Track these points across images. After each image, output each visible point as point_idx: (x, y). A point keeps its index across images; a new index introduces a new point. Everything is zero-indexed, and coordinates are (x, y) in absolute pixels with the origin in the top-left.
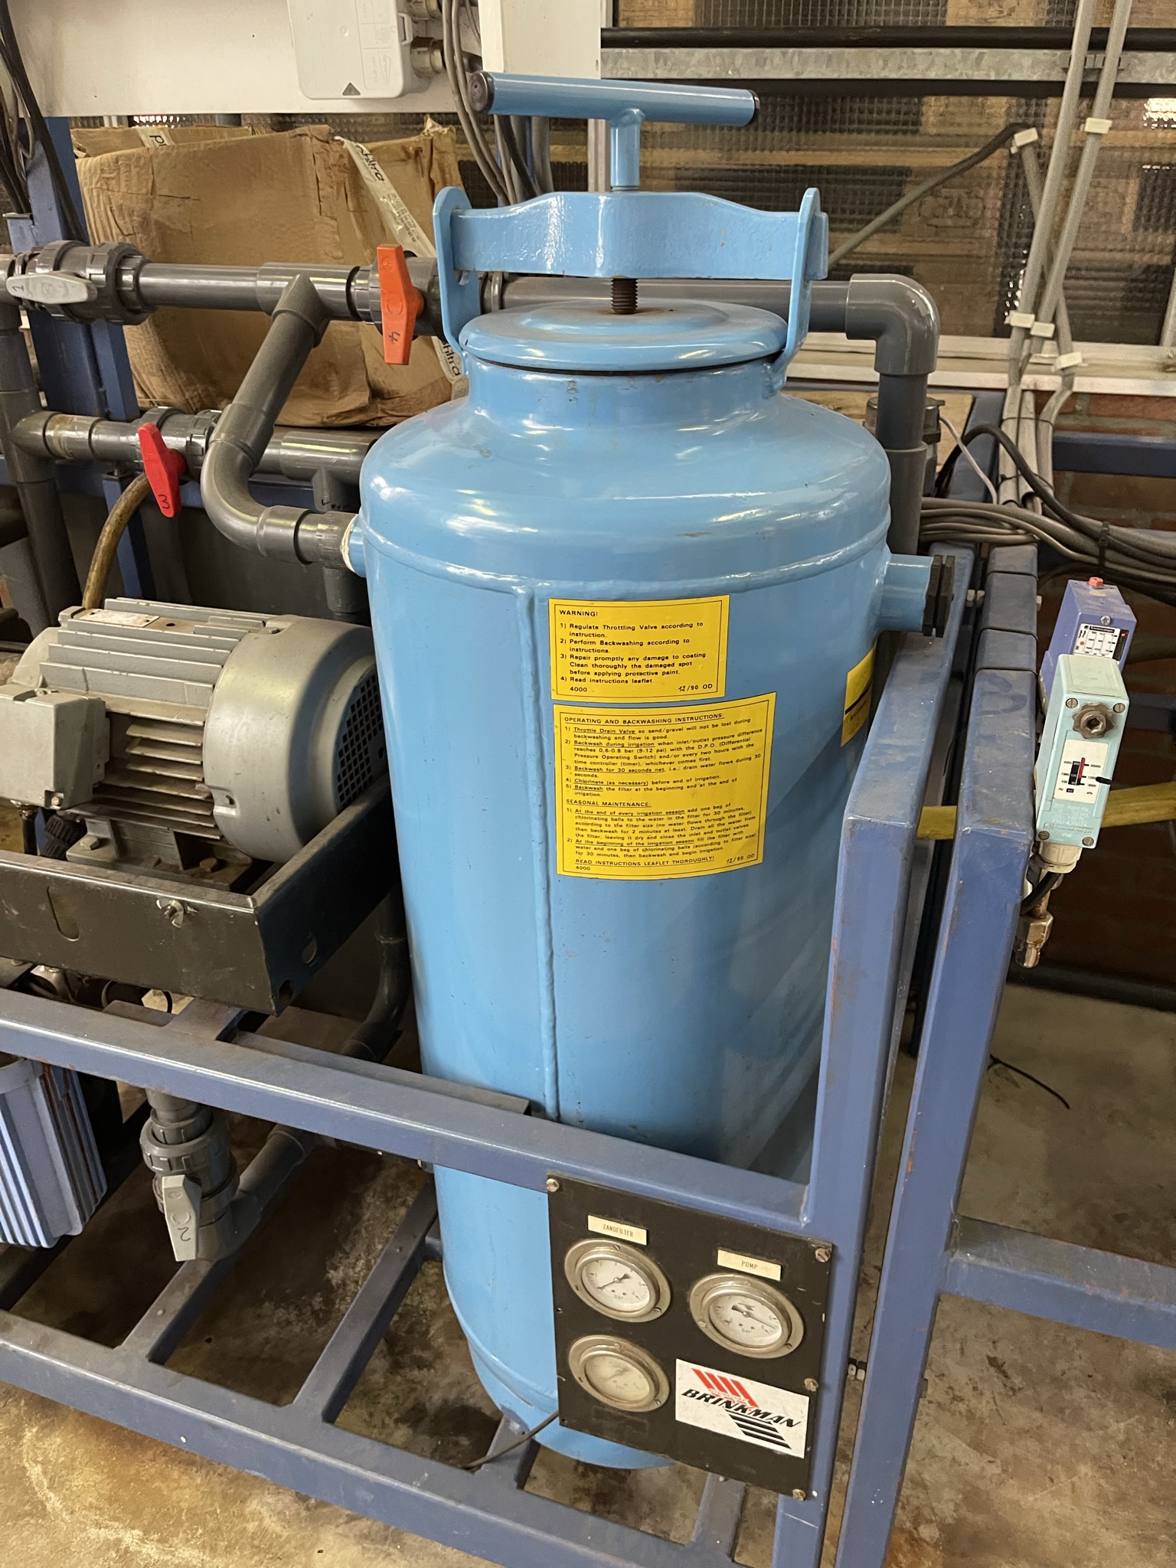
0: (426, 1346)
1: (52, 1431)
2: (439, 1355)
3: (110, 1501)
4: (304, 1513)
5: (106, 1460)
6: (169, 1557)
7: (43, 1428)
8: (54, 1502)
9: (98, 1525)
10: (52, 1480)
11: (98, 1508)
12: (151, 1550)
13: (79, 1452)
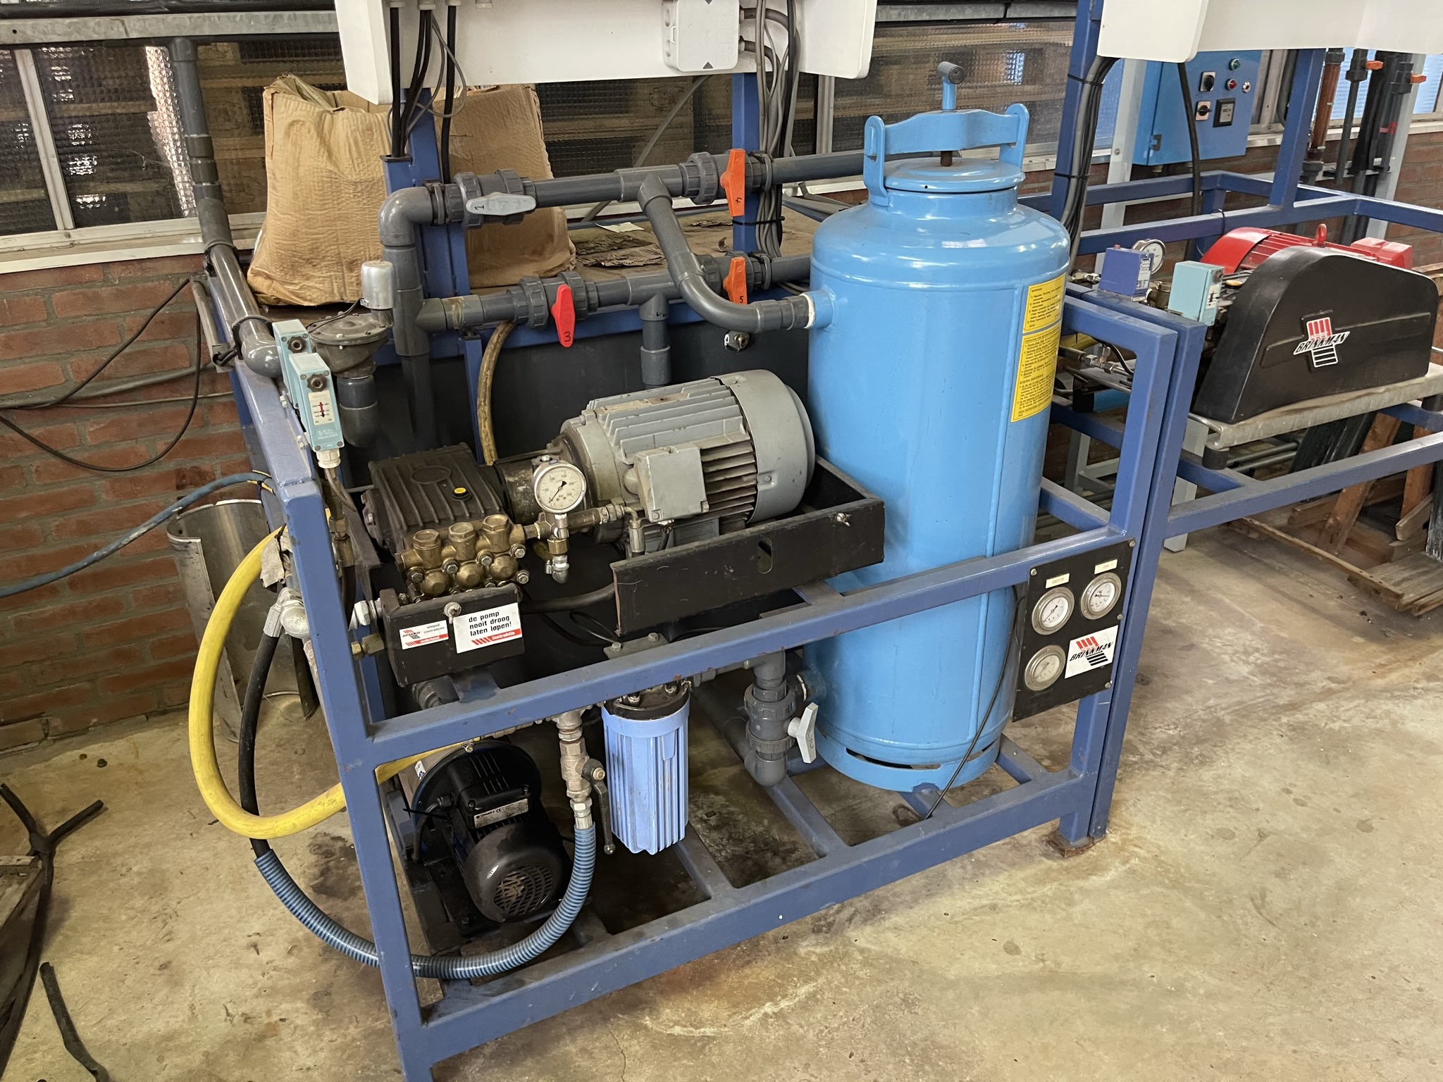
0: (784, 844)
1: (658, 1011)
2: (794, 843)
3: (734, 1006)
4: (828, 935)
5: (706, 995)
6: (797, 999)
7: (650, 1014)
8: (709, 1031)
9: (747, 1018)
10: (692, 1025)
11: (735, 1013)
12: (784, 1004)
13: (687, 1005)
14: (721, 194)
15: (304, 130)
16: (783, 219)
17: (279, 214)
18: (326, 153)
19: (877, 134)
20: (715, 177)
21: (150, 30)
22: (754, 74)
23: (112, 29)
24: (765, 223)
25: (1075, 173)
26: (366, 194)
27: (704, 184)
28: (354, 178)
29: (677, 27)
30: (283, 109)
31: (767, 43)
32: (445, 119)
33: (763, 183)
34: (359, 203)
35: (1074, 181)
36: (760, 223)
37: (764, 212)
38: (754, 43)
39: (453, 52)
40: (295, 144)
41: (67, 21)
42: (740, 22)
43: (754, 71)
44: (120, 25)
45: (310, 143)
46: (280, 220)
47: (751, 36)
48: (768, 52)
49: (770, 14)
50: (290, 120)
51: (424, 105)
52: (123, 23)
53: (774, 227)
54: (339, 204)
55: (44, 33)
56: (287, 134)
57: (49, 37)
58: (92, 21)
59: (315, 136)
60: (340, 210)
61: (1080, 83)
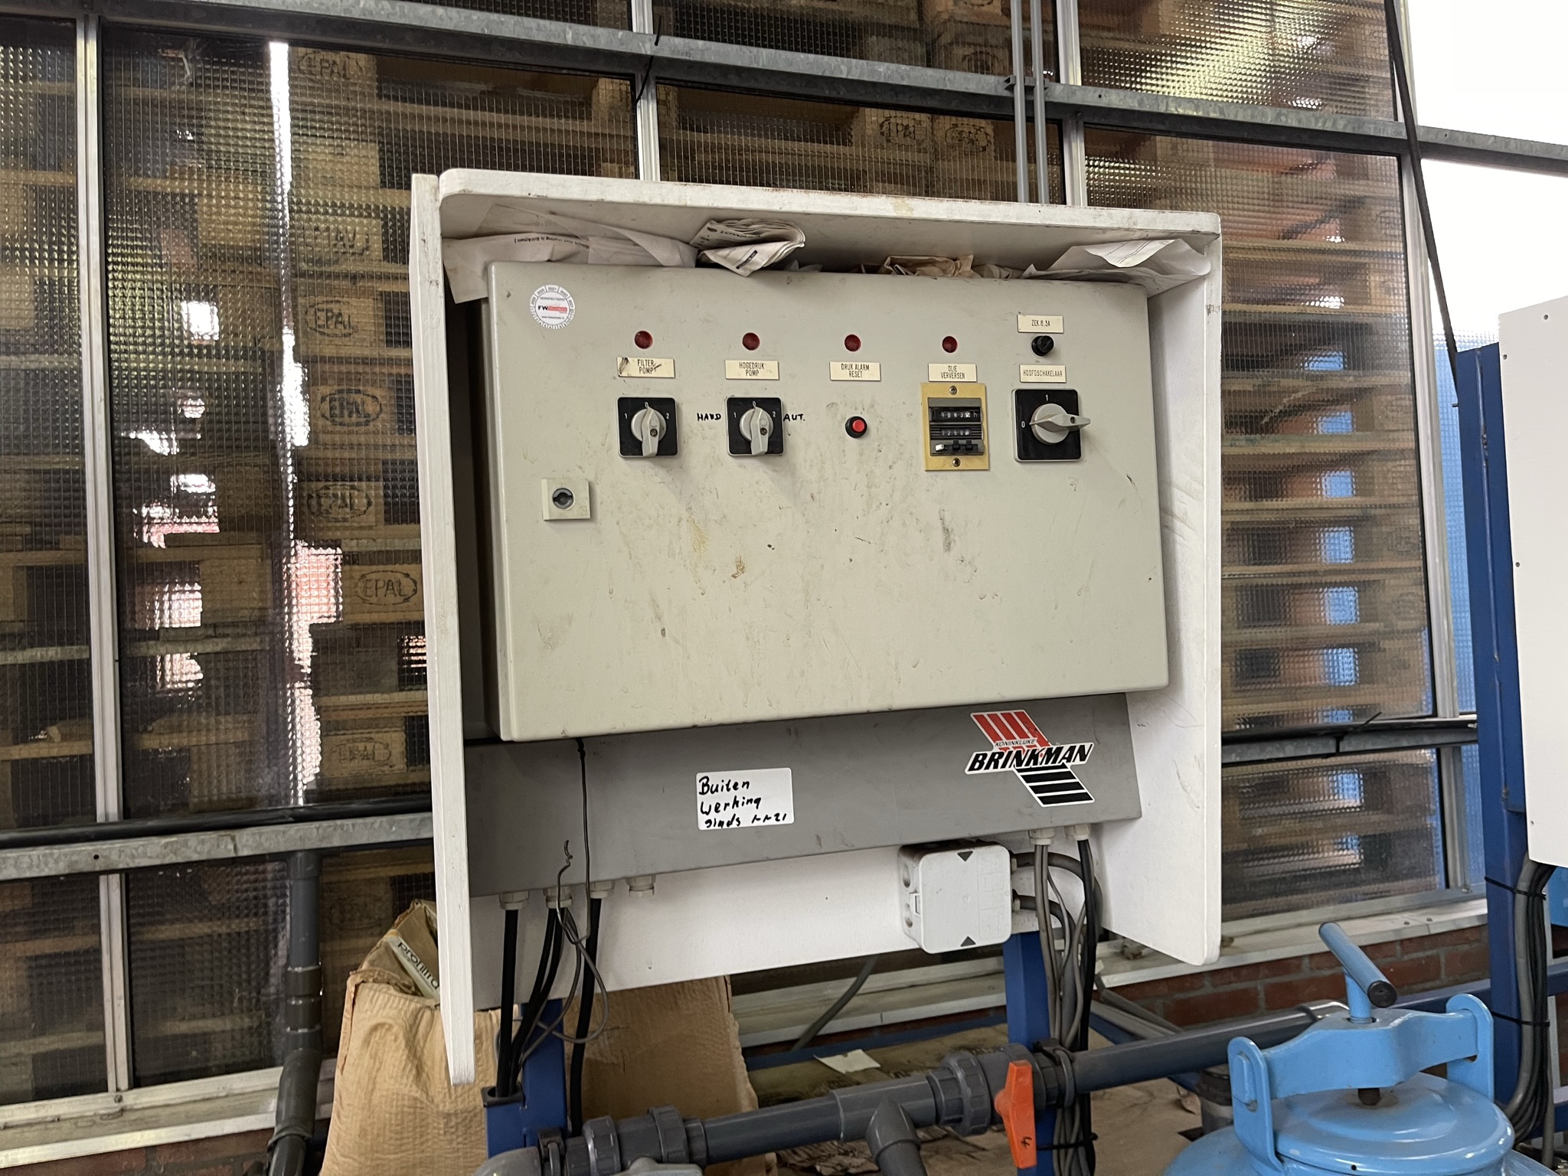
14: (995, 1120)
15: (390, 1037)
16: (1095, 1137)
17: (338, 1157)
18: (414, 1072)
19: (1251, 1067)
20: (987, 1098)
21: (266, 845)
22: (1035, 935)
23: (218, 846)
24: (1067, 1146)
25: (1527, 1016)
26: (461, 1129)
27: (969, 1110)
28: (448, 1107)
29: (920, 894)
30: (367, 1005)
31: (1052, 896)
32: (576, 1046)
33: (1062, 1094)
34: (451, 1142)
35: (1527, 1030)
36: (1059, 1147)
37: (1065, 1131)
38: (1033, 899)
39: (593, 957)
40: (374, 1057)
41: (164, 840)
42: (1012, 872)
43: (1036, 928)
44: (229, 840)
45: (395, 1056)
46: (338, 1164)
47: (1028, 888)
48: (1054, 908)
49: (1054, 861)
50: (374, 1022)
51: (549, 1024)
52: (233, 839)
53: (1081, 1150)
54: (422, 1144)
55: (133, 857)
56: (367, 1042)
57: (137, 861)
58: (192, 838)
59: (403, 1045)
60: (423, 1151)
61: (1509, 894)
